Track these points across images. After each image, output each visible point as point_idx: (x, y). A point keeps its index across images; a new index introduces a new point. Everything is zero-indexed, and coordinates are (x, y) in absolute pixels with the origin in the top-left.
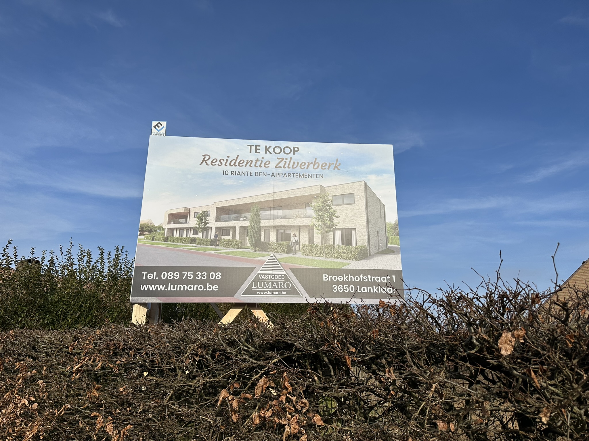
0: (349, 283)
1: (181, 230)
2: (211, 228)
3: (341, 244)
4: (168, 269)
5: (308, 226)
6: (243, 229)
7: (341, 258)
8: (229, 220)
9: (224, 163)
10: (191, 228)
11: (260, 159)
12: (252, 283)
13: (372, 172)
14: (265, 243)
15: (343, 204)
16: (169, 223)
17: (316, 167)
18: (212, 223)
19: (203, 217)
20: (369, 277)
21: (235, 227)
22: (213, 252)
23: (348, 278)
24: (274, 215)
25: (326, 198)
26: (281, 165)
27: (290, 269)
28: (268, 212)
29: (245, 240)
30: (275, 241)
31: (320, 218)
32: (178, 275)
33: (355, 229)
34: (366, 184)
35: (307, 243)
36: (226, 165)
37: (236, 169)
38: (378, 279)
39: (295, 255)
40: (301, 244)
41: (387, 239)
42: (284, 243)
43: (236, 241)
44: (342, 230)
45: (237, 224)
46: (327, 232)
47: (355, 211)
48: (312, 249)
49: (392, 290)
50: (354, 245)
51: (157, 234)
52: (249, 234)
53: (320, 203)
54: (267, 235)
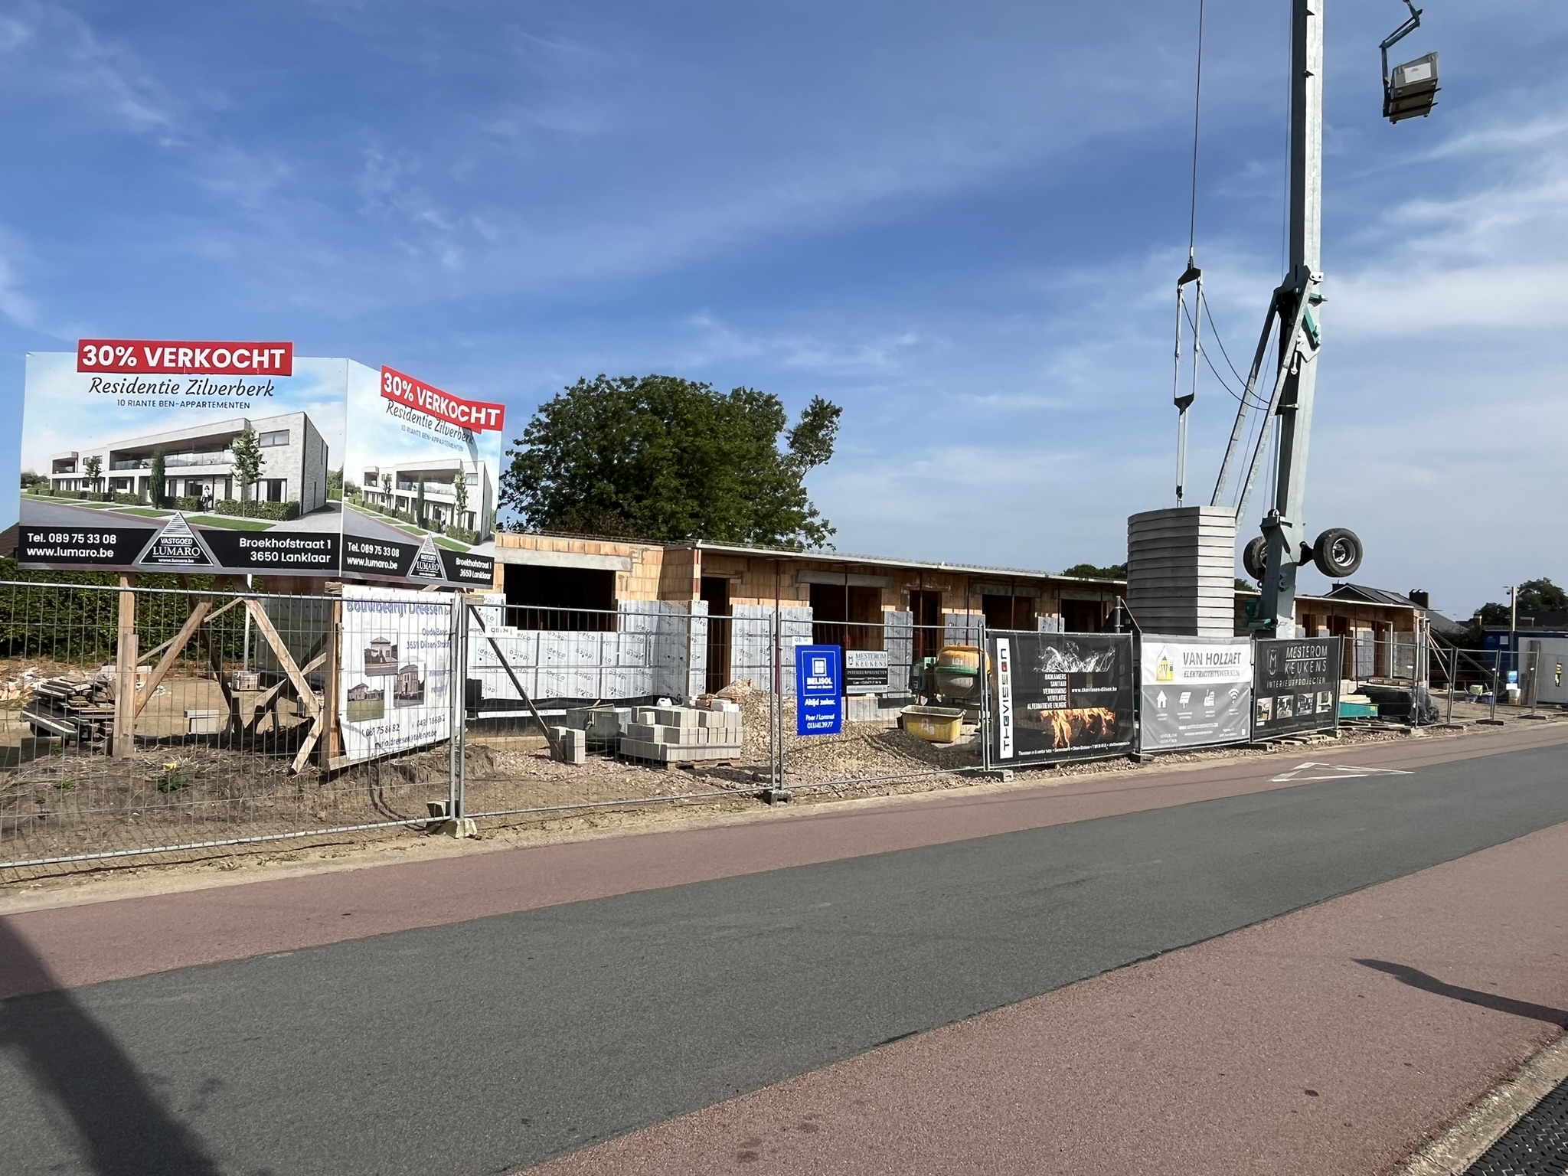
0: (271, 550)
1: (69, 481)
2: (104, 478)
3: (266, 501)
4: (56, 530)
5: (226, 475)
6: (143, 479)
7: (266, 517)
8: (126, 468)
9: (119, 388)
10: (80, 479)
11: (166, 382)
12: (152, 549)
13: (315, 399)
14: (169, 497)
15: (274, 445)
16: (54, 472)
17: (240, 392)
18: (106, 472)
19: (93, 464)
20: (298, 542)
21: (133, 478)
22: (106, 510)
23: (271, 544)
24: (182, 461)
25: (251, 437)
26: (194, 389)
27: (201, 531)
28: (175, 457)
29: (145, 493)
30: (183, 496)
31: (241, 464)
32: (68, 538)
33: (286, 480)
34: (306, 416)
35: (223, 499)
36: (121, 392)
37: (136, 397)
38: (308, 545)
39: (207, 514)
40: (215, 500)
41: (327, 492)
42: (194, 498)
43: (135, 496)
44: (269, 481)
45: (137, 474)
46: (249, 484)
47: (289, 455)
48: (229, 506)
49: (325, 559)
50: (283, 501)
51: (41, 487)
52: (151, 486)
53: (242, 443)
54: (173, 488)
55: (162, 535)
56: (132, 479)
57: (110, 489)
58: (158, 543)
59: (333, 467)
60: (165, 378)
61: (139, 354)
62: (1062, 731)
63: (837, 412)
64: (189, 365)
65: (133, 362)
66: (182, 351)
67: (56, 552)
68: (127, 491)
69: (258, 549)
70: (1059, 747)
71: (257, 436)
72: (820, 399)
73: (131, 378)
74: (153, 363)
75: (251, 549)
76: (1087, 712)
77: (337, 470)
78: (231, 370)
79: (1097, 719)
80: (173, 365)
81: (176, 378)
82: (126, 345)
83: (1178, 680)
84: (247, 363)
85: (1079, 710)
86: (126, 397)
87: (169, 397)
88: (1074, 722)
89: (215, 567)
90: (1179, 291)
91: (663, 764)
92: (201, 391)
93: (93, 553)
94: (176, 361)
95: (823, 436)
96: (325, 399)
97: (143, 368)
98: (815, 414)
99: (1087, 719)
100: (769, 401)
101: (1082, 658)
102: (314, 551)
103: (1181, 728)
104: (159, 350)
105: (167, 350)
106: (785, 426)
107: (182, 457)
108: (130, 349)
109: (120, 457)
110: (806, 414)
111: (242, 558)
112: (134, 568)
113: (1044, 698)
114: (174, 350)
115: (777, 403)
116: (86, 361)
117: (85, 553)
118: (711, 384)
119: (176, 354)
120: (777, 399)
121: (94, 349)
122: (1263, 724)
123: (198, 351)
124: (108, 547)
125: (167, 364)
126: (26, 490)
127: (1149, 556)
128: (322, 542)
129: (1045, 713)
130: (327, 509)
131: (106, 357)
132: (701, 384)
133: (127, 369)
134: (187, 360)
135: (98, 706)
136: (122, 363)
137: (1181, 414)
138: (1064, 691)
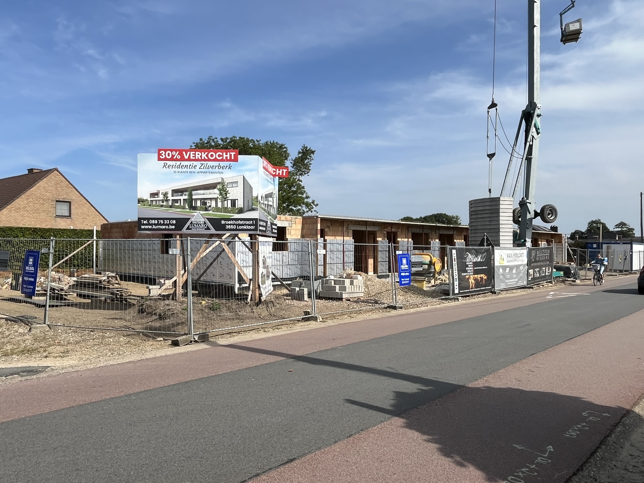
0: (233, 225)
1: (156, 201)
2: (170, 200)
3: (231, 207)
4: (152, 219)
5: (215, 198)
6: (184, 200)
7: (231, 213)
8: (178, 196)
9: (174, 167)
10: (160, 200)
11: (192, 165)
12: (189, 225)
13: (247, 170)
15: (232, 187)
16: (150, 198)
17: (219, 168)
18: (170, 197)
19: (165, 195)
20: (243, 221)
22: (171, 211)
24: (199, 193)
25: (224, 184)
26: (202, 167)
27: (207, 218)
28: (196, 192)
29: (185, 205)
30: (200, 206)
31: (221, 194)
32: (157, 222)
33: (237, 199)
34: (244, 177)
35: (215, 207)
36: (175, 168)
37: (180, 170)
38: (247, 223)
39: (209, 212)
41: (253, 204)
42: (204, 207)
43: (182, 206)
44: (231, 200)
45: (182, 198)
46: (224, 201)
47: (238, 191)
48: (217, 209)
49: (253, 227)
50: (237, 207)
51: (146, 203)
52: (187, 202)
53: (221, 187)
54: (196, 203)
55: (192, 220)
56: (180, 200)
57: (172, 204)
58: (191, 223)
59: (255, 195)
60: (191, 163)
61: (181, 154)
62: (472, 282)
63: (313, 152)
64: (200, 158)
65: (179, 157)
66: (197, 153)
67: (152, 227)
68: (179, 204)
69: (228, 224)
70: (471, 289)
71: (226, 184)
72: (306, 146)
73: (178, 163)
74: (186, 157)
75: (226, 224)
76: (479, 275)
77: (256, 196)
78: (216, 160)
79: (482, 278)
80: (194, 158)
81: (195, 163)
82: (176, 151)
83: (505, 264)
84: (221, 158)
85: (477, 275)
86: (177, 170)
87: (193, 170)
88: (475, 280)
89: (213, 231)
90: (488, 112)
91: (341, 299)
92: (205, 168)
93: (167, 227)
94: (195, 157)
95: (307, 162)
96: (251, 170)
97: (183, 159)
98: (303, 153)
99: (479, 279)
100: (281, 147)
101: (477, 257)
102: (249, 225)
103: (507, 281)
104: (189, 153)
105: (192, 153)
106: (289, 158)
107: (199, 192)
108: (178, 152)
109: (175, 192)
110: (299, 153)
111: (223, 228)
112: (183, 232)
113: (466, 271)
114: (194, 153)
115: (285, 148)
116: (161, 157)
117: (164, 227)
118: (260, 140)
119: (195, 154)
120: (285, 146)
121: (164, 153)
122: (530, 279)
123: (203, 153)
124: (172, 225)
125: (192, 158)
126: (139, 204)
127: (479, 216)
128: (252, 222)
129: (467, 277)
130: (253, 209)
131: (169, 155)
132: (257, 140)
133: (177, 160)
134: (199, 156)
135: (114, 285)
136: (175, 158)
137: (490, 160)
138: (472, 268)
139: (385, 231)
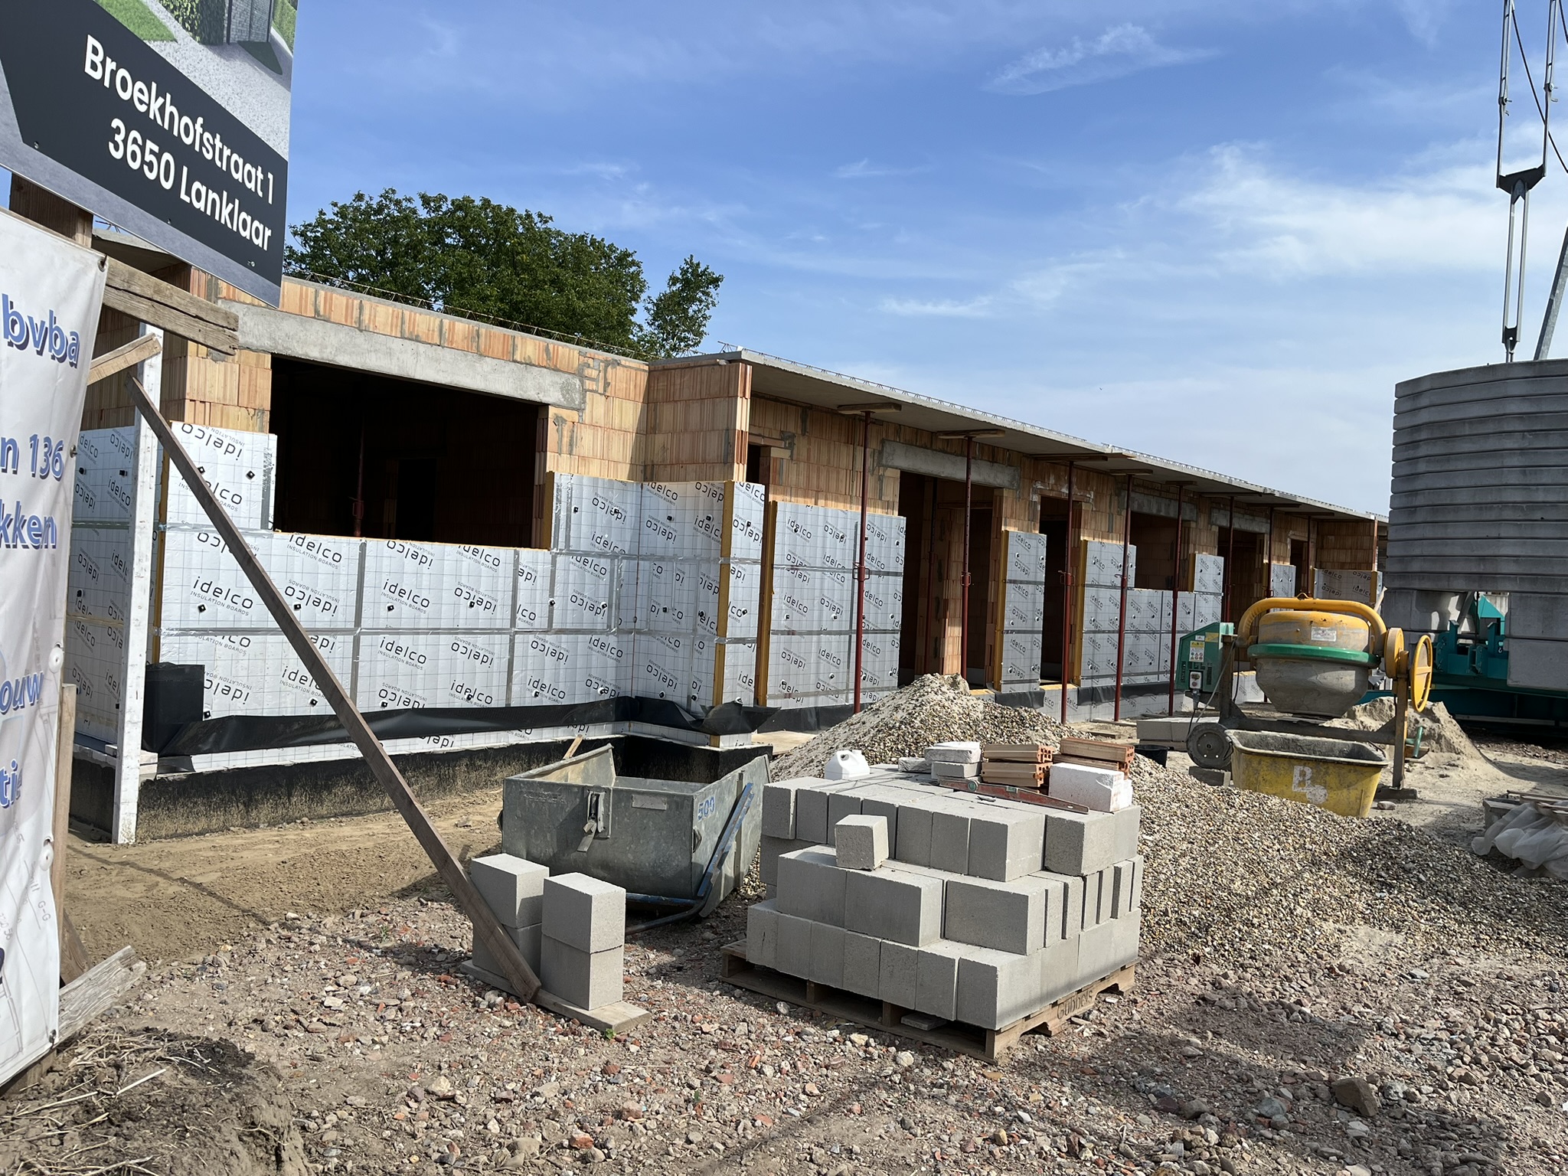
63: (715, 281)
72: (695, 261)
95: (695, 312)
98: (686, 283)
100: (624, 259)
106: (643, 296)
110: (674, 280)
115: (633, 263)
120: (636, 257)
132: (540, 215)
137: (1513, 201)
139: (1035, 492)
